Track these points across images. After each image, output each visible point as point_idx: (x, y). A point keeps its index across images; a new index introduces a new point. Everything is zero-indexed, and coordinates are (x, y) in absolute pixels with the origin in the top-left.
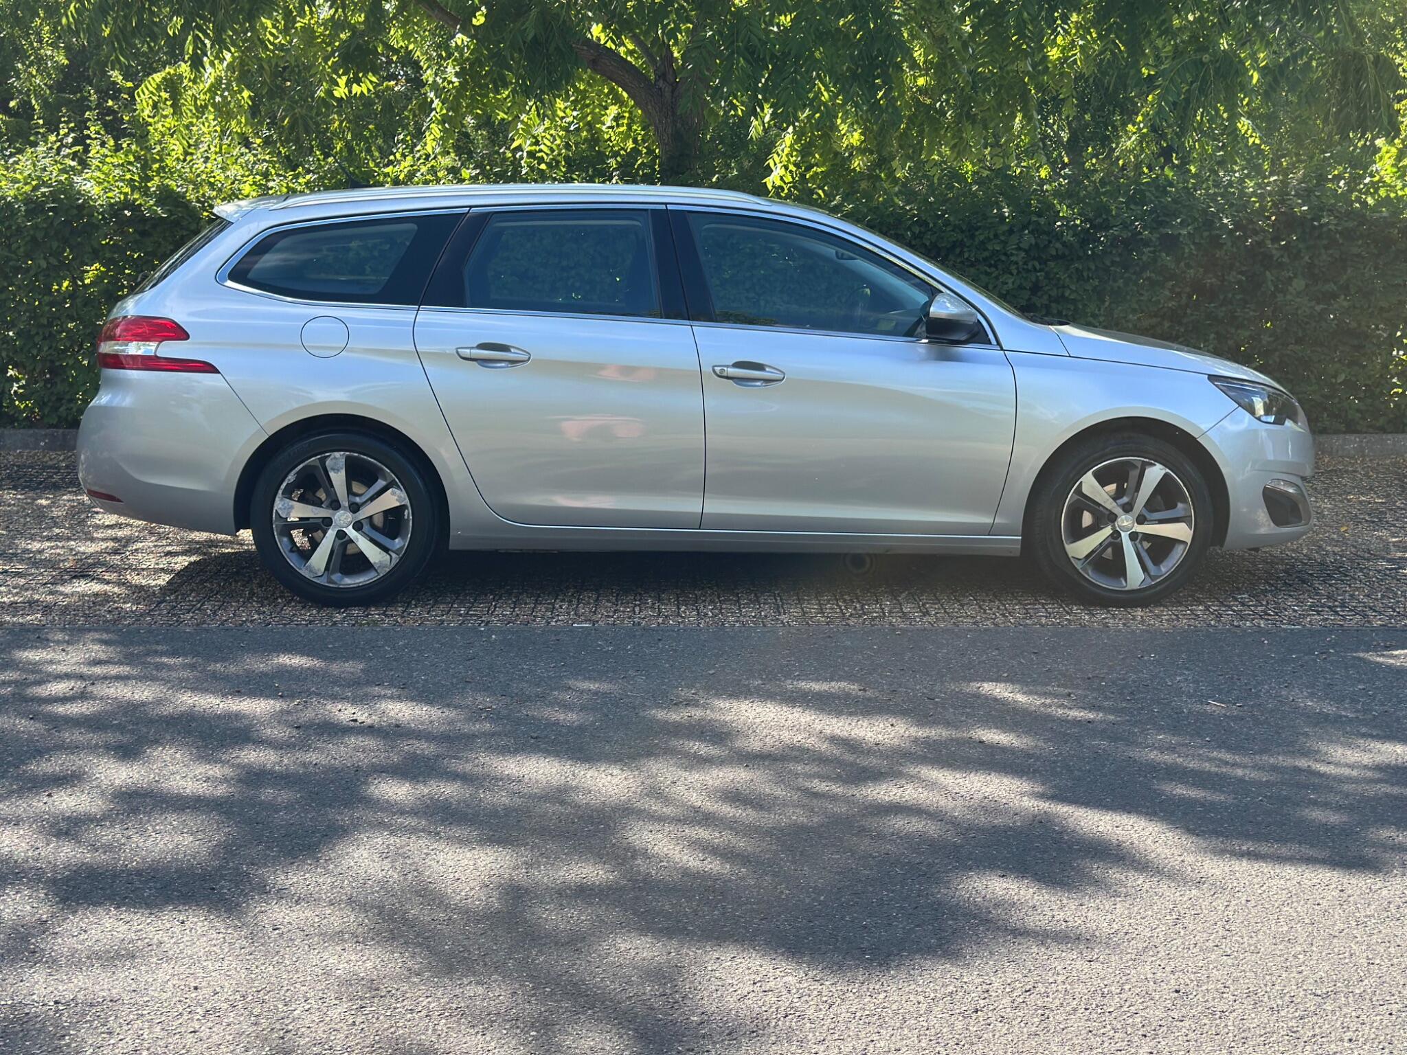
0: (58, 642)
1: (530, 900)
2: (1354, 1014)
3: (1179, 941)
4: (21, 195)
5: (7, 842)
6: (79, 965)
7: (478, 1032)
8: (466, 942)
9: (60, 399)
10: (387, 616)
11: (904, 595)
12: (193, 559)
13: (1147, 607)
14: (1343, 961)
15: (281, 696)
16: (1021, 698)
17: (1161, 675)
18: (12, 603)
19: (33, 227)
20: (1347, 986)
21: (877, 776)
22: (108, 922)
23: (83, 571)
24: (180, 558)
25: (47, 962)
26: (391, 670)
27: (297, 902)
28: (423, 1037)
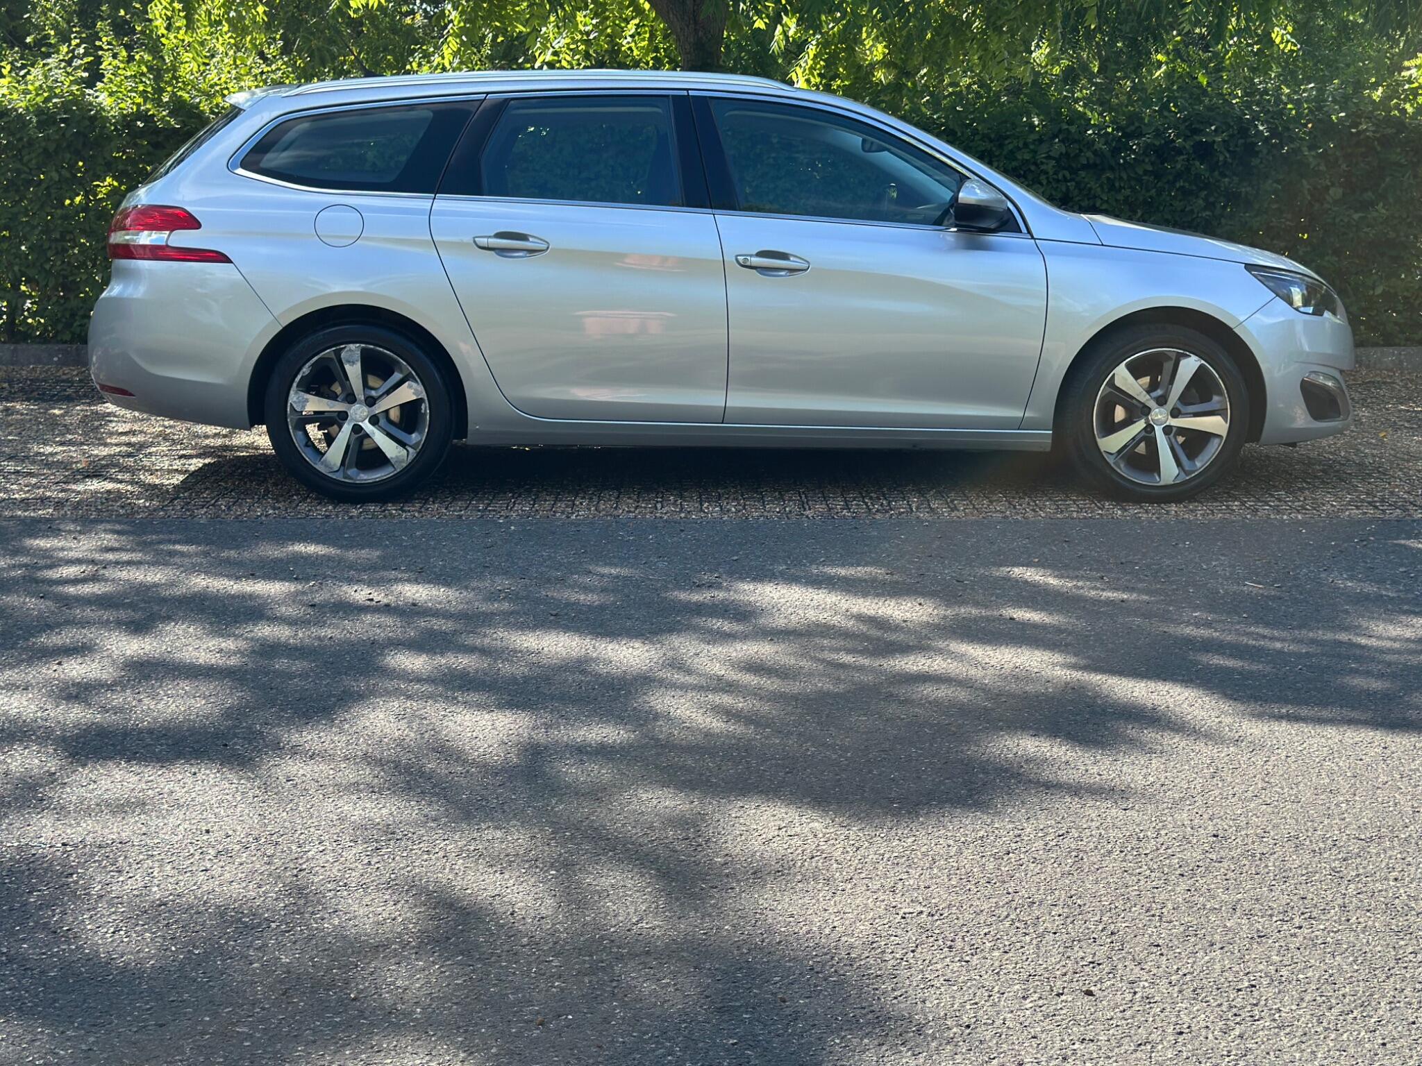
0: (70, 532)
1: (549, 756)
2: (1399, 856)
3: (1217, 792)
4: (32, 106)
5: (15, 704)
6: (88, 812)
7: (496, 871)
8: (484, 792)
9: (73, 315)
10: (403, 511)
11: (932, 493)
12: (207, 461)
13: (1181, 503)
14: (1387, 809)
15: (296, 579)
16: (1052, 581)
17: (1197, 560)
18: (23, 500)
19: (45, 139)
20: (1392, 831)
21: (905, 649)
22: (118, 774)
23: (96, 471)
24: (194, 461)
25: (55, 809)
26: (408, 556)
27: (311, 757)
28: (440, 875)
